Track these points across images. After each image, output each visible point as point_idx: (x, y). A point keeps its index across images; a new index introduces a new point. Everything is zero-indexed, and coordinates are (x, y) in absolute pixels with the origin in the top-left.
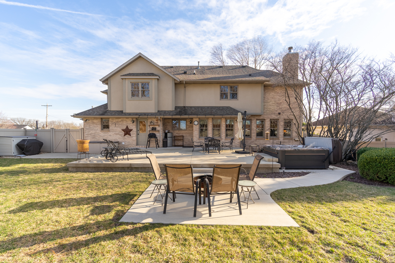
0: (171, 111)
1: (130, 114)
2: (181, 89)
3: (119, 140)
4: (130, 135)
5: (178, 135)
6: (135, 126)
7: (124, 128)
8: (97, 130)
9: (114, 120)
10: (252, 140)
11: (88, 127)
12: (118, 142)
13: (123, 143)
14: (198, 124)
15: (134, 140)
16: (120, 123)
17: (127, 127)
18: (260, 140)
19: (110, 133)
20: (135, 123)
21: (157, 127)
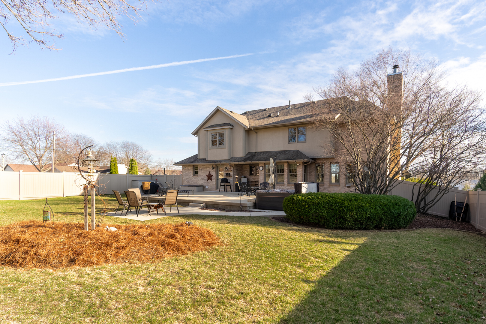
0: (241, 157)
1: (210, 161)
2: (253, 136)
3: (204, 184)
4: (211, 180)
5: (254, 180)
6: (215, 172)
7: (208, 173)
8: (191, 175)
9: (201, 167)
10: (325, 187)
11: (185, 173)
12: (203, 186)
13: (207, 187)
14: (263, 170)
15: (214, 185)
16: (205, 169)
17: (210, 172)
18: (334, 187)
19: (199, 178)
20: (215, 169)
21: (230, 172)
